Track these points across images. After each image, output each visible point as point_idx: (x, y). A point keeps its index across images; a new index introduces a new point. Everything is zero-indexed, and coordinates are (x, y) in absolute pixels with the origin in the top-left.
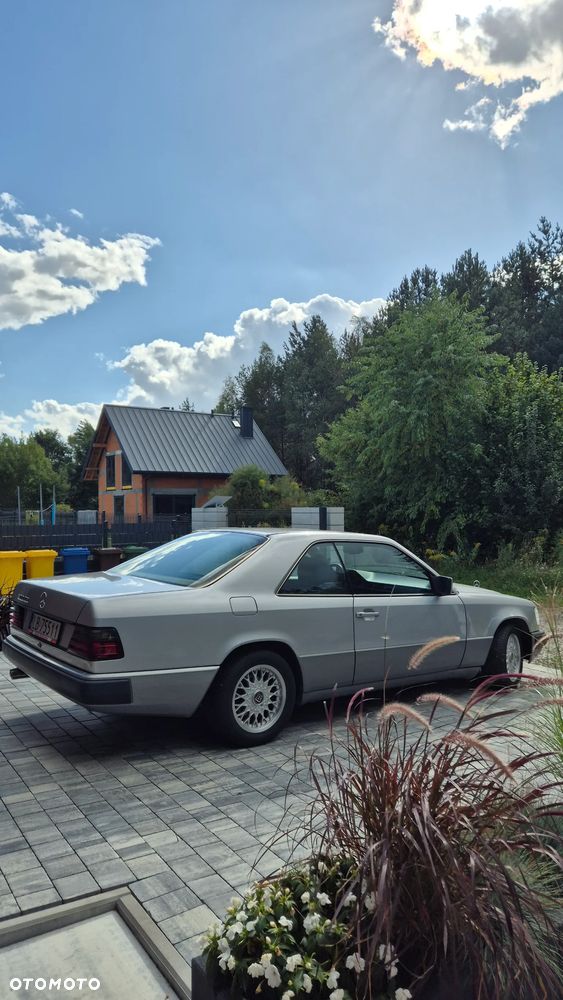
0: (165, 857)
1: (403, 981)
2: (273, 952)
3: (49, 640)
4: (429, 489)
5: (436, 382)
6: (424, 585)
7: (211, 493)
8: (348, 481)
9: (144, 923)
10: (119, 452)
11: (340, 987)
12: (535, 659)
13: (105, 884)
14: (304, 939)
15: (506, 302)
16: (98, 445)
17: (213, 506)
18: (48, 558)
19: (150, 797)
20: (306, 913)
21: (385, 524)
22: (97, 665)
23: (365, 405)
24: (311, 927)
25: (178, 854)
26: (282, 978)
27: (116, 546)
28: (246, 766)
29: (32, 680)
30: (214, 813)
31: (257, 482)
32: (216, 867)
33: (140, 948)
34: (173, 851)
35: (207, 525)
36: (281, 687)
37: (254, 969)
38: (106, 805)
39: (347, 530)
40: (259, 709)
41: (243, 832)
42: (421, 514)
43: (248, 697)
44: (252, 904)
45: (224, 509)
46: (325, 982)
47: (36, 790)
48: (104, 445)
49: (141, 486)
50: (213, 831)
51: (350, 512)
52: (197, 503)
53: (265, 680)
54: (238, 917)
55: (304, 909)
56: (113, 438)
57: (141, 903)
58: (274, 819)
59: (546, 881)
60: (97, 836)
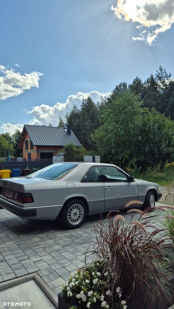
0: (48, 263)
1: (123, 298)
2: (84, 290)
3: (10, 197)
4: (125, 150)
5: (126, 117)
6: (125, 179)
7: (58, 152)
8: (100, 148)
9: (43, 283)
10: (29, 139)
11: (104, 300)
12: (159, 201)
13: (30, 272)
14: (93, 286)
15: (149, 93)
16: (23, 137)
17: (59, 156)
18: (8, 172)
19: (43, 245)
20: (94, 278)
21: (112, 161)
22: (26, 205)
23: (105, 124)
24: (95, 283)
25: (52, 262)
26: (87, 298)
27: (29, 168)
28: (72, 235)
29: (5, 210)
30: (63, 250)
31: (72, 148)
32: (64, 266)
33: (41, 291)
34: (50, 261)
35: (58, 161)
36: (82, 211)
37: (78, 296)
38: (29, 248)
39: (101, 162)
40: (76, 218)
41: (72, 255)
42: (123, 158)
43: (72, 214)
44: (77, 276)
45: (63, 157)
46: (100, 299)
47: (7, 244)
48: (25, 137)
49: (36, 150)
50: (63, 255)
51: (101, 157)
52: (54, 155)
53: (77, 208)
54: (73, 280)
55: (93, 277)
56: (27, 135)
57: (41, 277)
58: (81, 251)
59: (165, 267)
60: (27, 257)
